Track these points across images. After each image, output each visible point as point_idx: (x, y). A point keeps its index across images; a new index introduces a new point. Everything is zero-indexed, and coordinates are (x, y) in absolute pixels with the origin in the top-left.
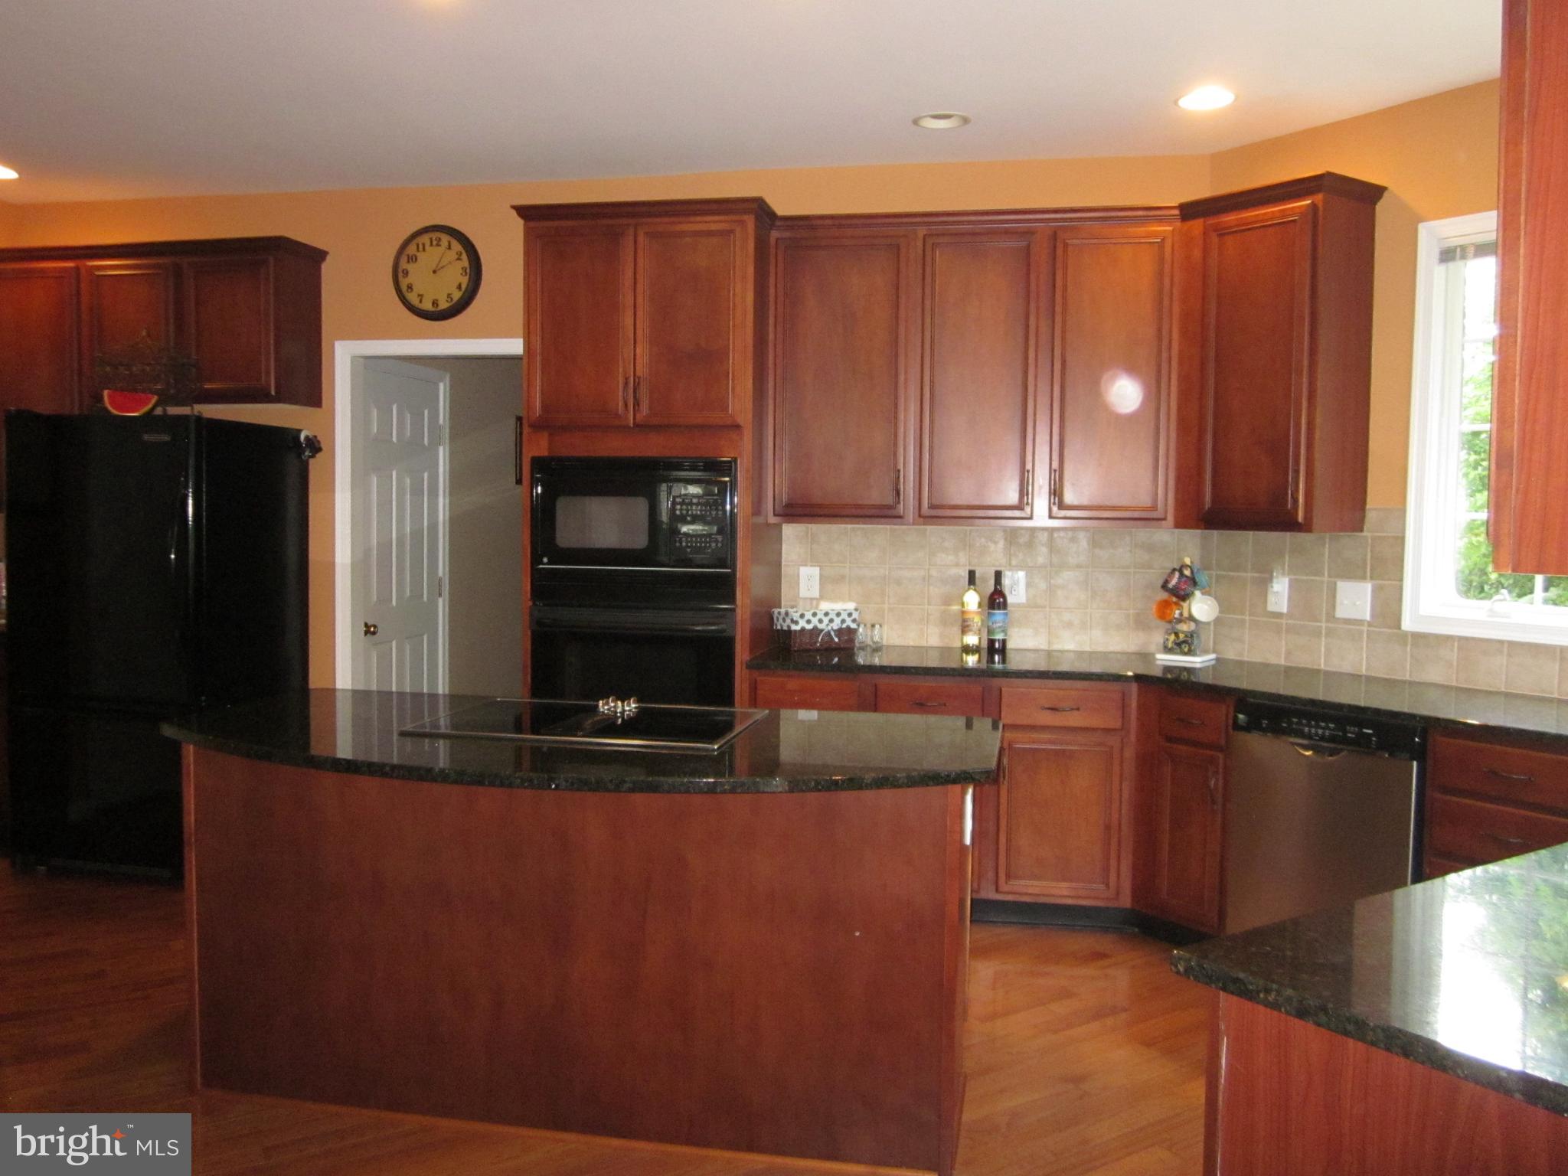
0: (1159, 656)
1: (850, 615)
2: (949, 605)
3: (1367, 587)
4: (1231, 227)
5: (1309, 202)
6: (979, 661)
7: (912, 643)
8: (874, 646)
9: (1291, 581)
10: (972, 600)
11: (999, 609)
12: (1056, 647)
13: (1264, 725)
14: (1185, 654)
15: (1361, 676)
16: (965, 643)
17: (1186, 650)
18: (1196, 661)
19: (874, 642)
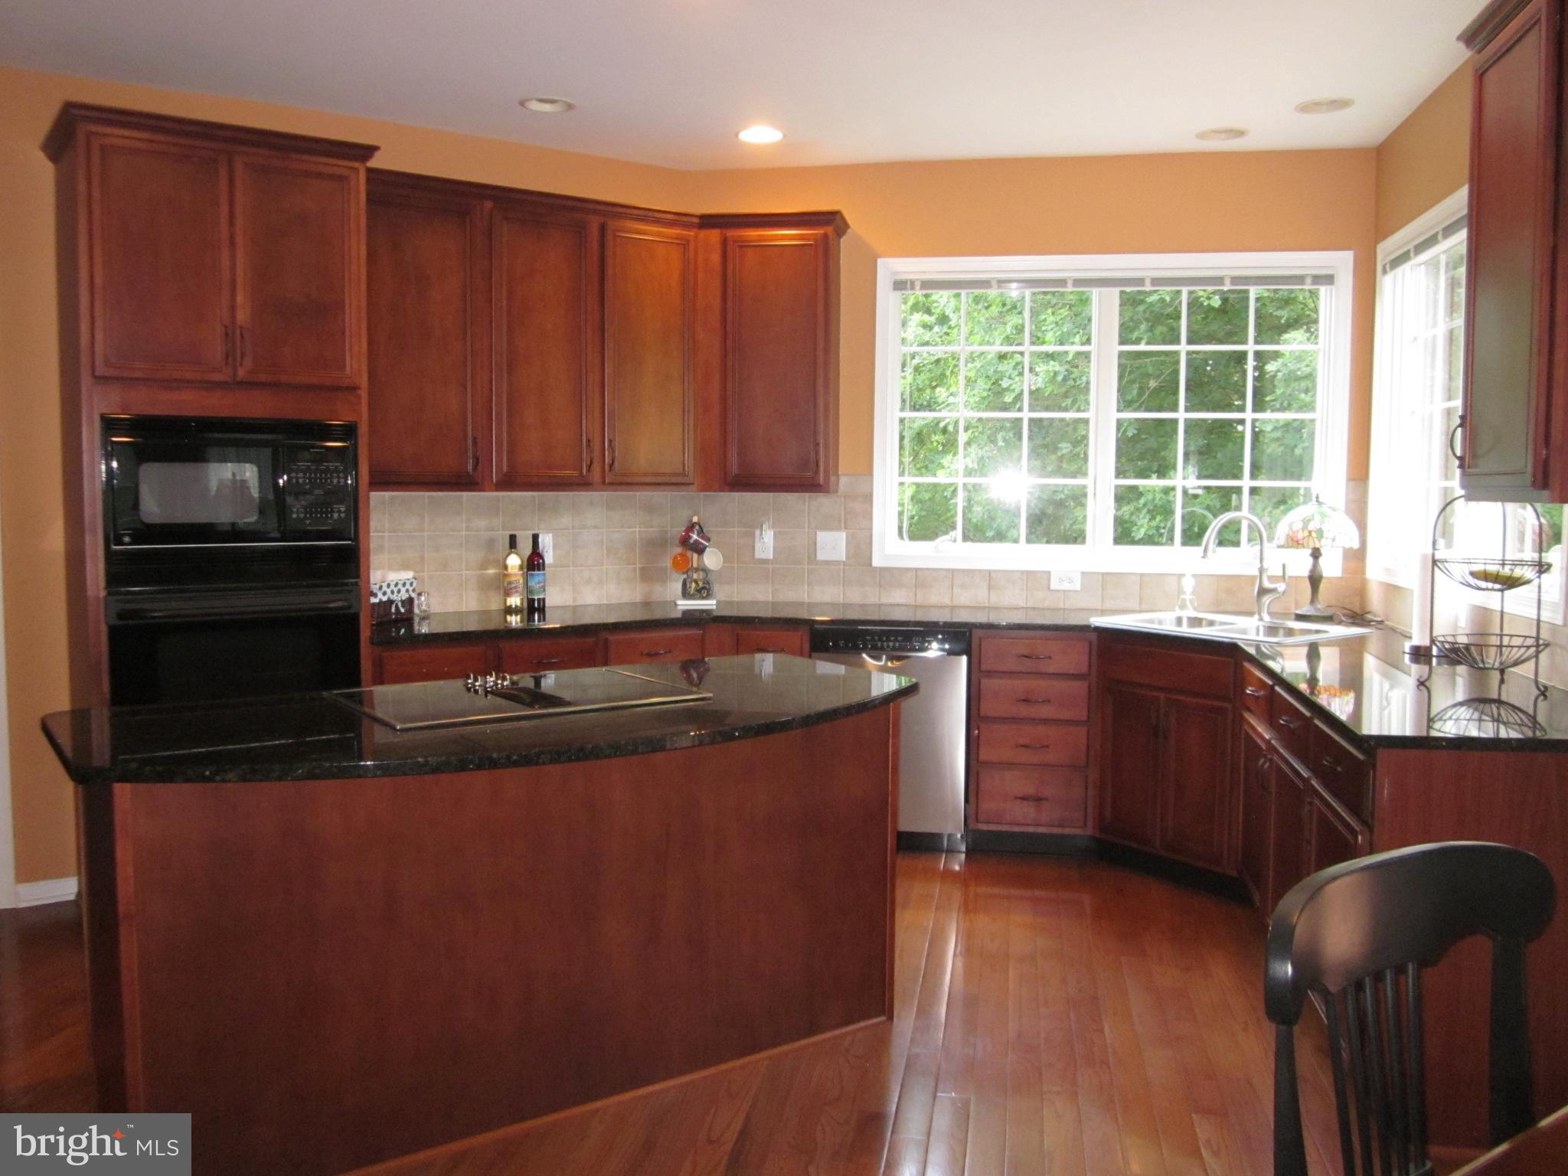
0: (680, 602)
1: (411, 584)
2: (486, 569)
3: (843, 535)
4: (751, 241)
5: (822, 232)
6: (522, 621)
7: (451, 610)
8: (423, 614)
9: (775, 534)
10: (514, 561)
11: (539, 570)
12: (580, 602)
13: (841, 645)
14: (703, 598)
15: (839, 604)
16: (508, 604)
17: (705, 595)
18: (709, 604)
19: (421, 611)
